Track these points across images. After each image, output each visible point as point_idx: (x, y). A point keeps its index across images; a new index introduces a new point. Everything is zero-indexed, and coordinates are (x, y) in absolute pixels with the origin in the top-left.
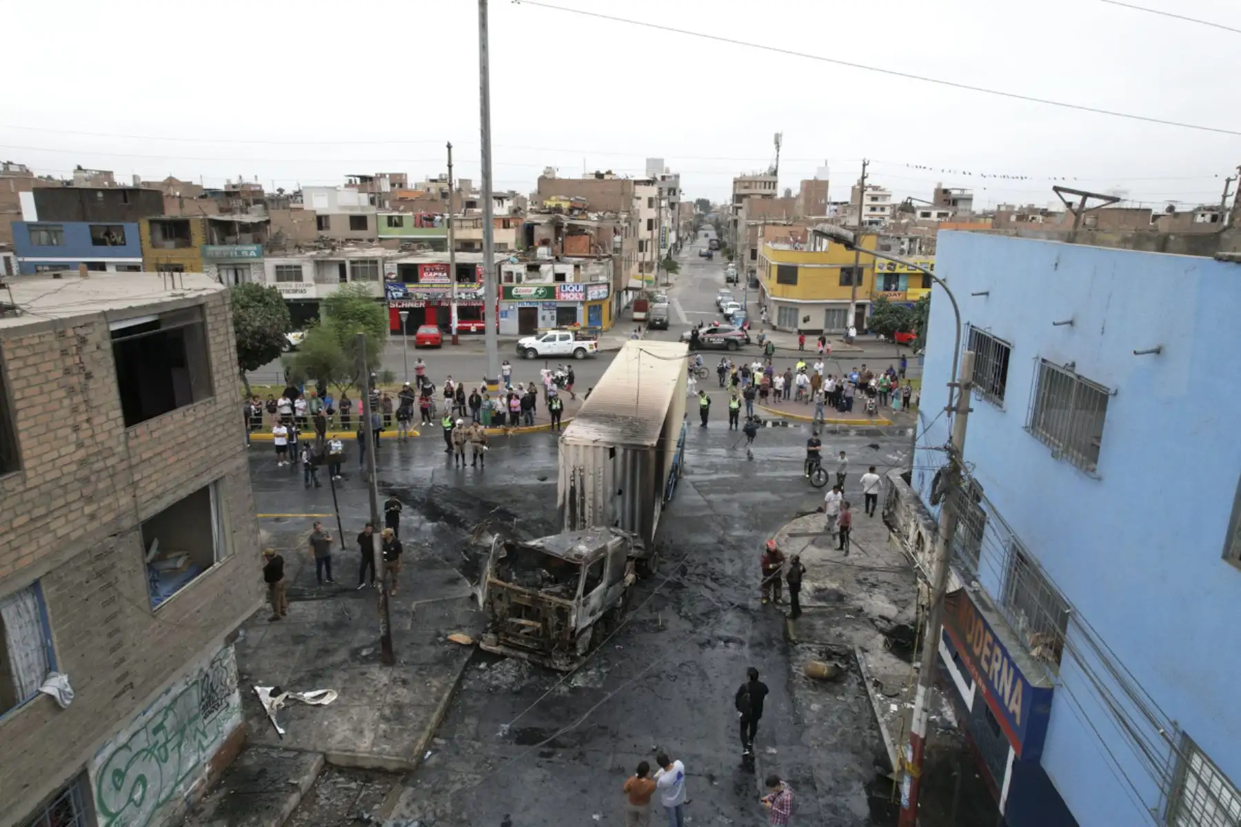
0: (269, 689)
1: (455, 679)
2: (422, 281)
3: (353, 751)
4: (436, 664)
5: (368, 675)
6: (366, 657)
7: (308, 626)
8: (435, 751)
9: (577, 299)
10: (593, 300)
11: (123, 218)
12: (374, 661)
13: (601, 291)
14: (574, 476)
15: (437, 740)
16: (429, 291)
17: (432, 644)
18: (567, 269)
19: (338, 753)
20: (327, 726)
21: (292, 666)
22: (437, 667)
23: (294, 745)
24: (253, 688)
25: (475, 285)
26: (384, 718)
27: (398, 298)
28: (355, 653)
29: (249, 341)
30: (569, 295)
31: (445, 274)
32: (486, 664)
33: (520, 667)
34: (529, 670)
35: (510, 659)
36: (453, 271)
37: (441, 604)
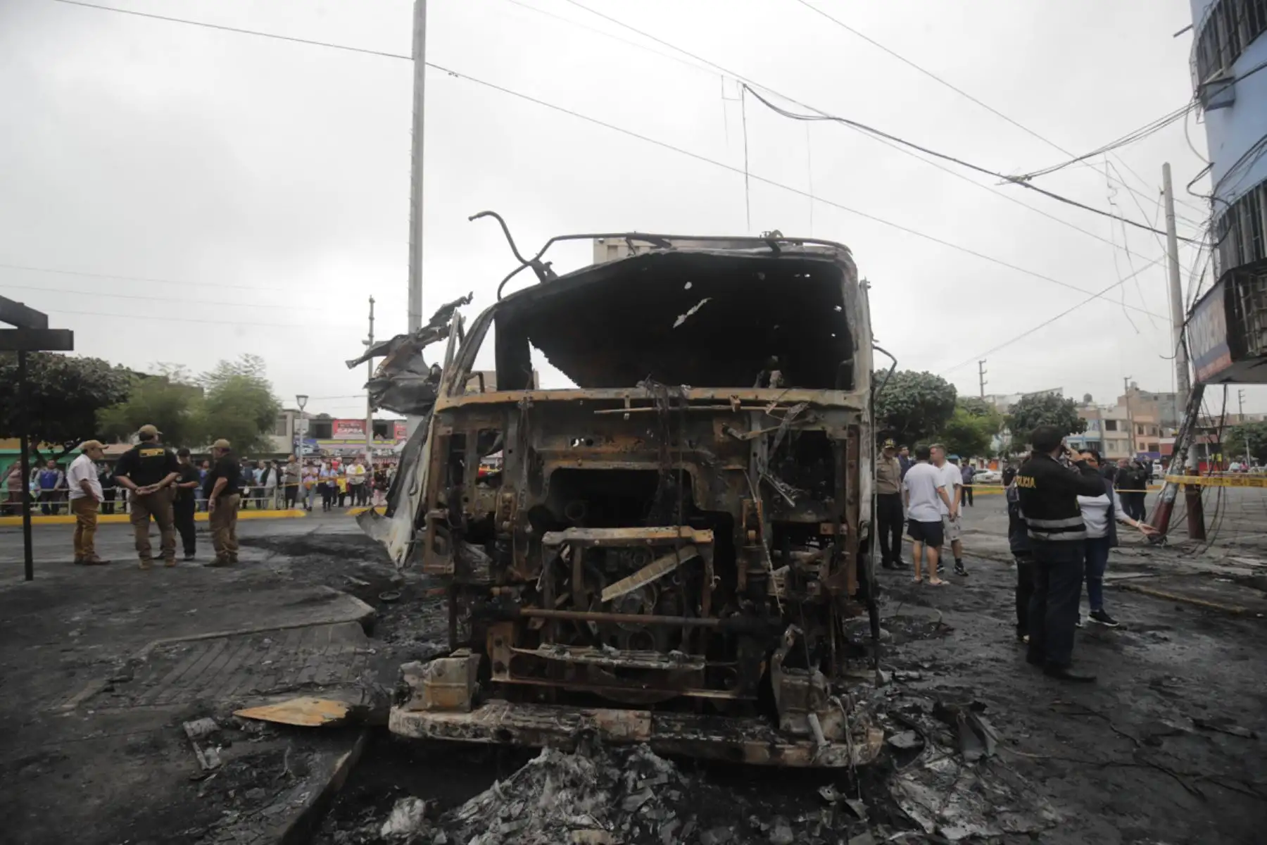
2: (335, 437)
16: (343, 447)
25: (392, 442)
31: (361, 431)
32: (419, 804)
33: (618, 790)
34: (675, 795)
35: (557, 757)
36: (369, 427)
37: (257, 641)
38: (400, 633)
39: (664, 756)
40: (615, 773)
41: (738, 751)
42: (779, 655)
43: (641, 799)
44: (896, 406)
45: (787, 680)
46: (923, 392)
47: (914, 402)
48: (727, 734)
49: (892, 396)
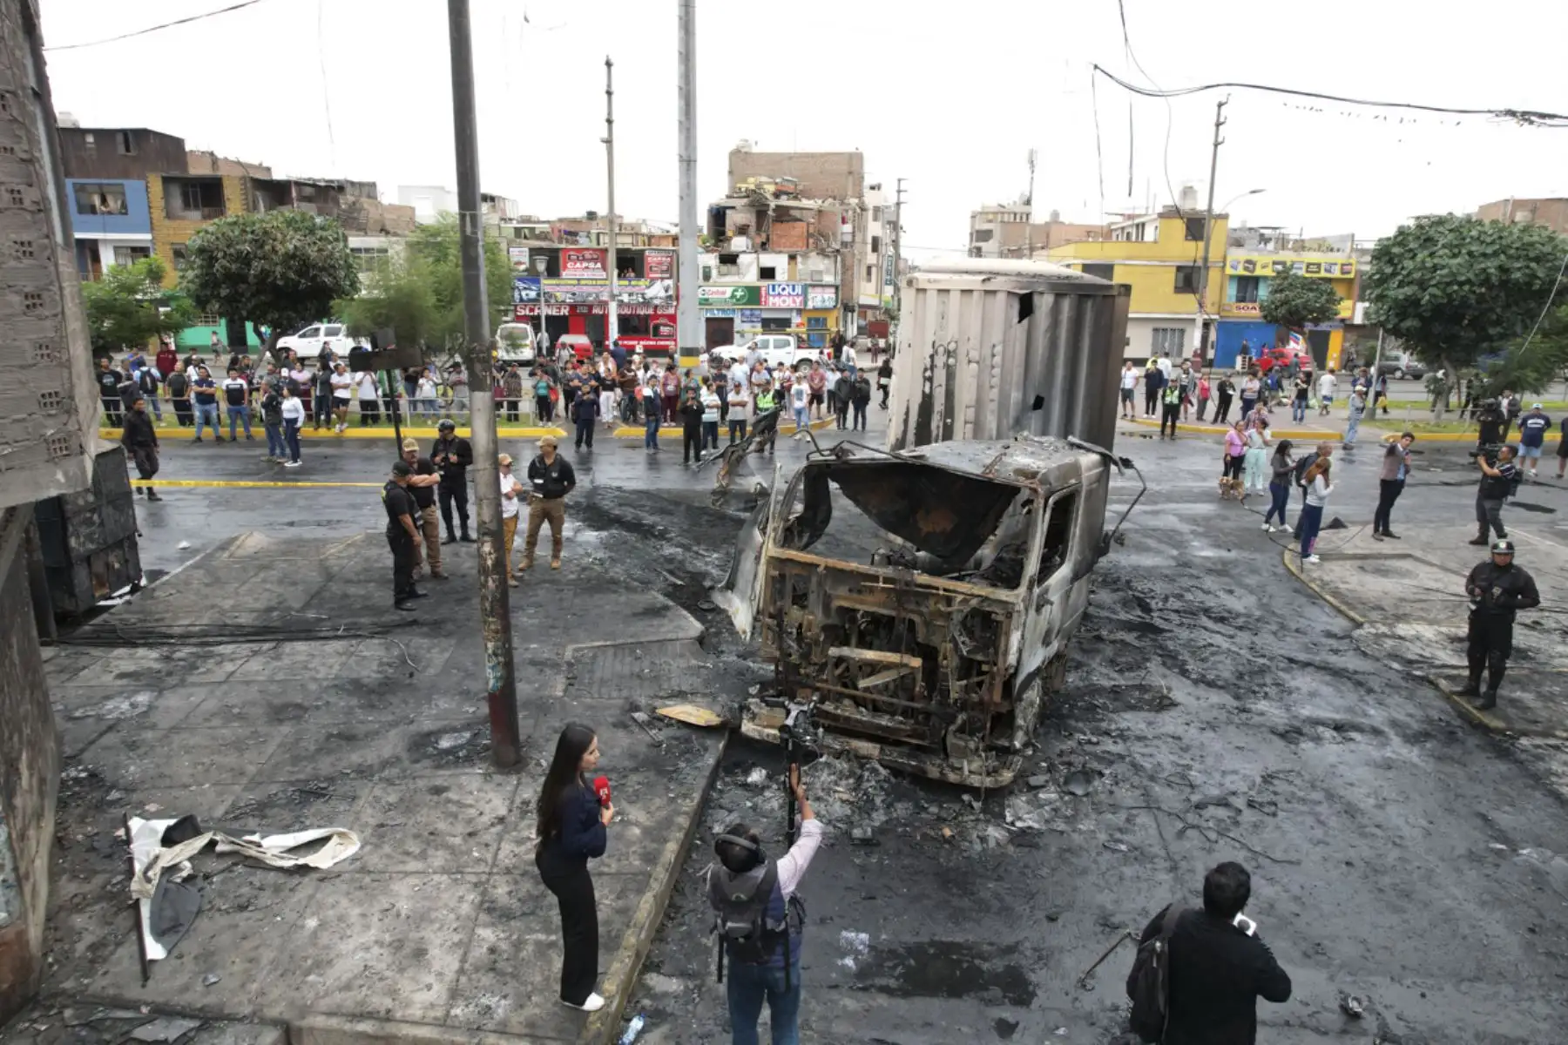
0: (161, 825)
1: (689, 805)
2: (564, 274)
3: (388, 1017)
4: (635, 770)
5: (452, 795)
6: (448, 752)
7: (313, 687)
8: (655, 1017)
9: (792, 306)
10: (815, 309)
11: (126, 175)
12: (469, 760)
13: (826, 296)
14: (932, 367)
15: (656, 981)
16: (575, 289)
17: (621, 725)
18: (778, 261)
19: (334, 1022)
20: (315, 934)
21: (252, 769)
22: (634, 778)
23: (196, 998)
24: (124, 823)
25: (643, 282)
26: (492, 910)
27: (530, 300)
28: (421, 744)
29: (279, 269)
30: (779, 300)
31: (599, 265)
32: (764, 772)
33: (860, 779)
34: (886, 786)
35: (831, 760)
36: (612, 258)
37: (633, 651)
38: (724, 647)
39: (885, 767)
40: (859, 772)
41: (924, 772)
42: (952, 728)
43: (870, 785)
44: (1449, 290)
45: (954, 741)
46: (1508, 264)
47: (1486, 282)
48: (919, 762)
49: (1445, 271)
